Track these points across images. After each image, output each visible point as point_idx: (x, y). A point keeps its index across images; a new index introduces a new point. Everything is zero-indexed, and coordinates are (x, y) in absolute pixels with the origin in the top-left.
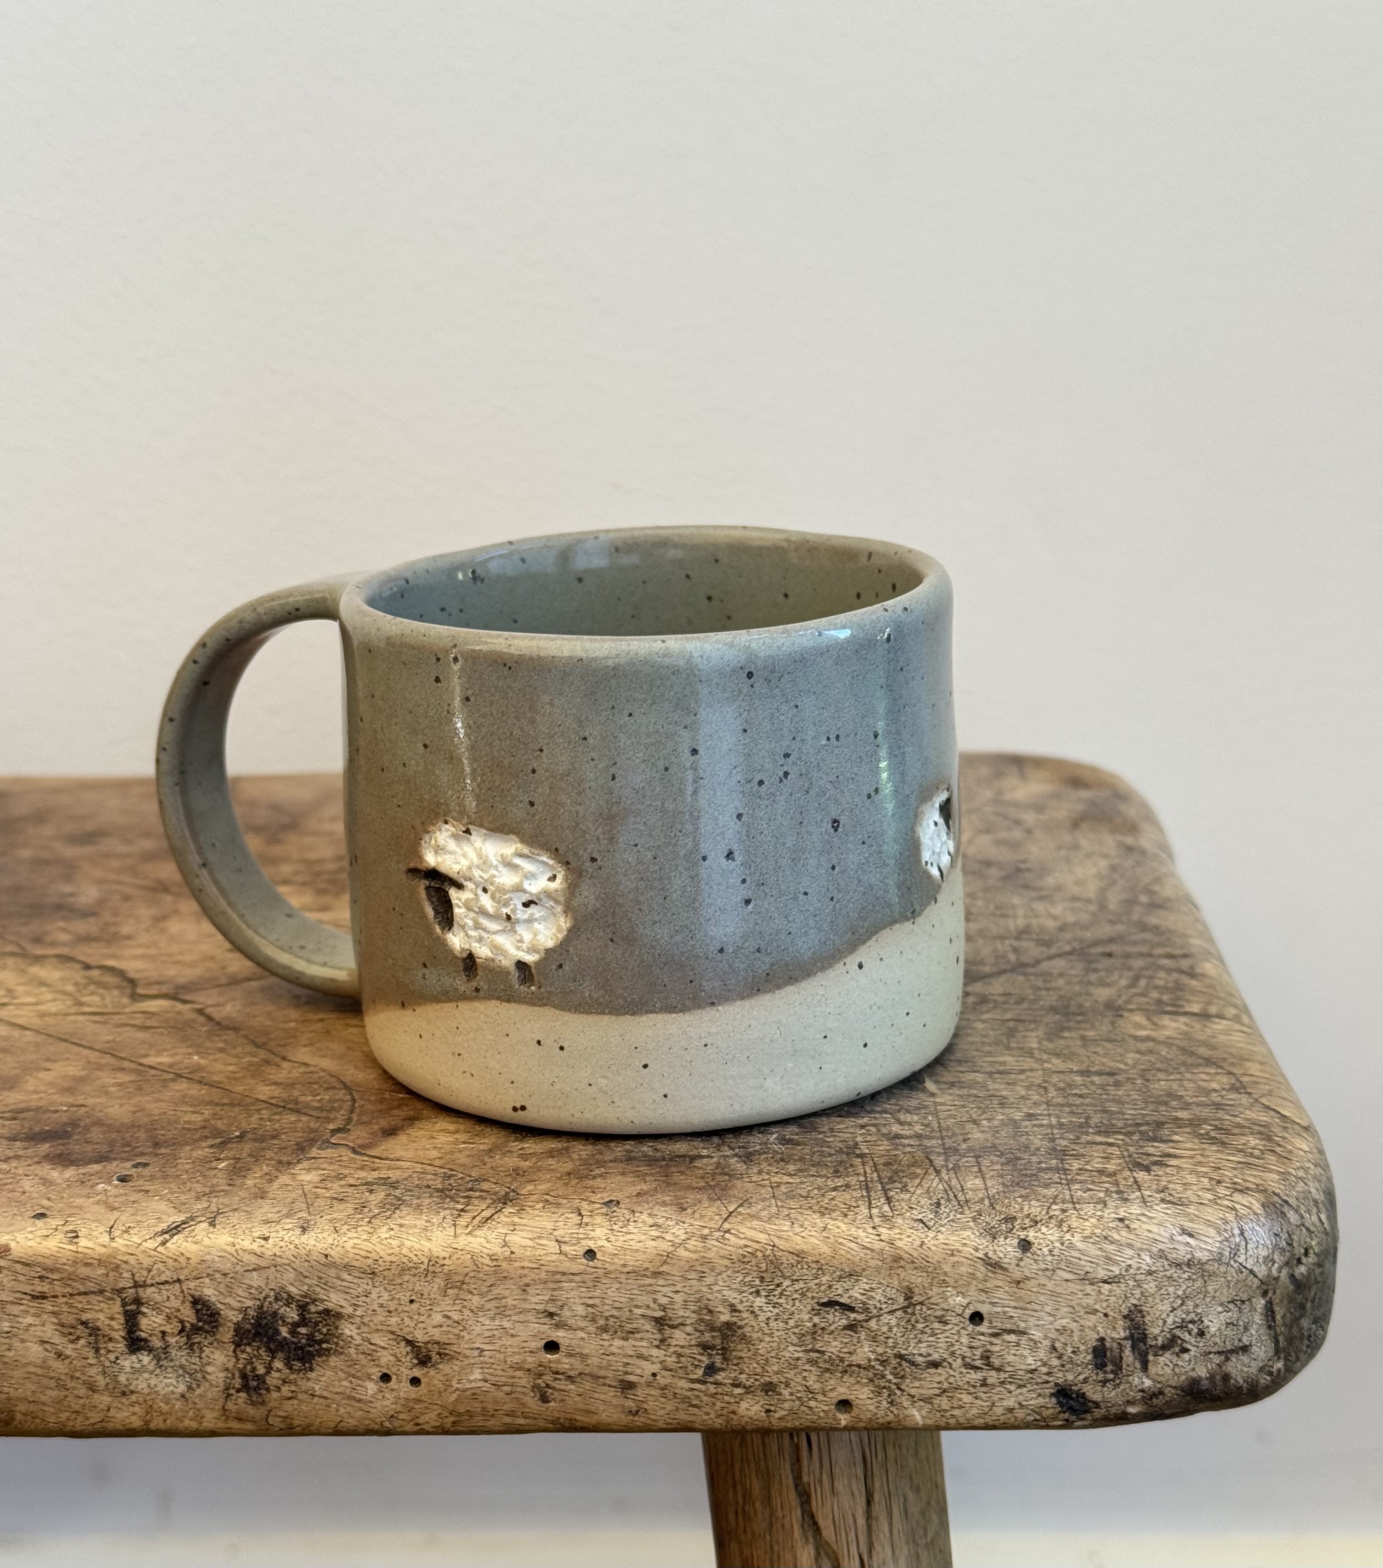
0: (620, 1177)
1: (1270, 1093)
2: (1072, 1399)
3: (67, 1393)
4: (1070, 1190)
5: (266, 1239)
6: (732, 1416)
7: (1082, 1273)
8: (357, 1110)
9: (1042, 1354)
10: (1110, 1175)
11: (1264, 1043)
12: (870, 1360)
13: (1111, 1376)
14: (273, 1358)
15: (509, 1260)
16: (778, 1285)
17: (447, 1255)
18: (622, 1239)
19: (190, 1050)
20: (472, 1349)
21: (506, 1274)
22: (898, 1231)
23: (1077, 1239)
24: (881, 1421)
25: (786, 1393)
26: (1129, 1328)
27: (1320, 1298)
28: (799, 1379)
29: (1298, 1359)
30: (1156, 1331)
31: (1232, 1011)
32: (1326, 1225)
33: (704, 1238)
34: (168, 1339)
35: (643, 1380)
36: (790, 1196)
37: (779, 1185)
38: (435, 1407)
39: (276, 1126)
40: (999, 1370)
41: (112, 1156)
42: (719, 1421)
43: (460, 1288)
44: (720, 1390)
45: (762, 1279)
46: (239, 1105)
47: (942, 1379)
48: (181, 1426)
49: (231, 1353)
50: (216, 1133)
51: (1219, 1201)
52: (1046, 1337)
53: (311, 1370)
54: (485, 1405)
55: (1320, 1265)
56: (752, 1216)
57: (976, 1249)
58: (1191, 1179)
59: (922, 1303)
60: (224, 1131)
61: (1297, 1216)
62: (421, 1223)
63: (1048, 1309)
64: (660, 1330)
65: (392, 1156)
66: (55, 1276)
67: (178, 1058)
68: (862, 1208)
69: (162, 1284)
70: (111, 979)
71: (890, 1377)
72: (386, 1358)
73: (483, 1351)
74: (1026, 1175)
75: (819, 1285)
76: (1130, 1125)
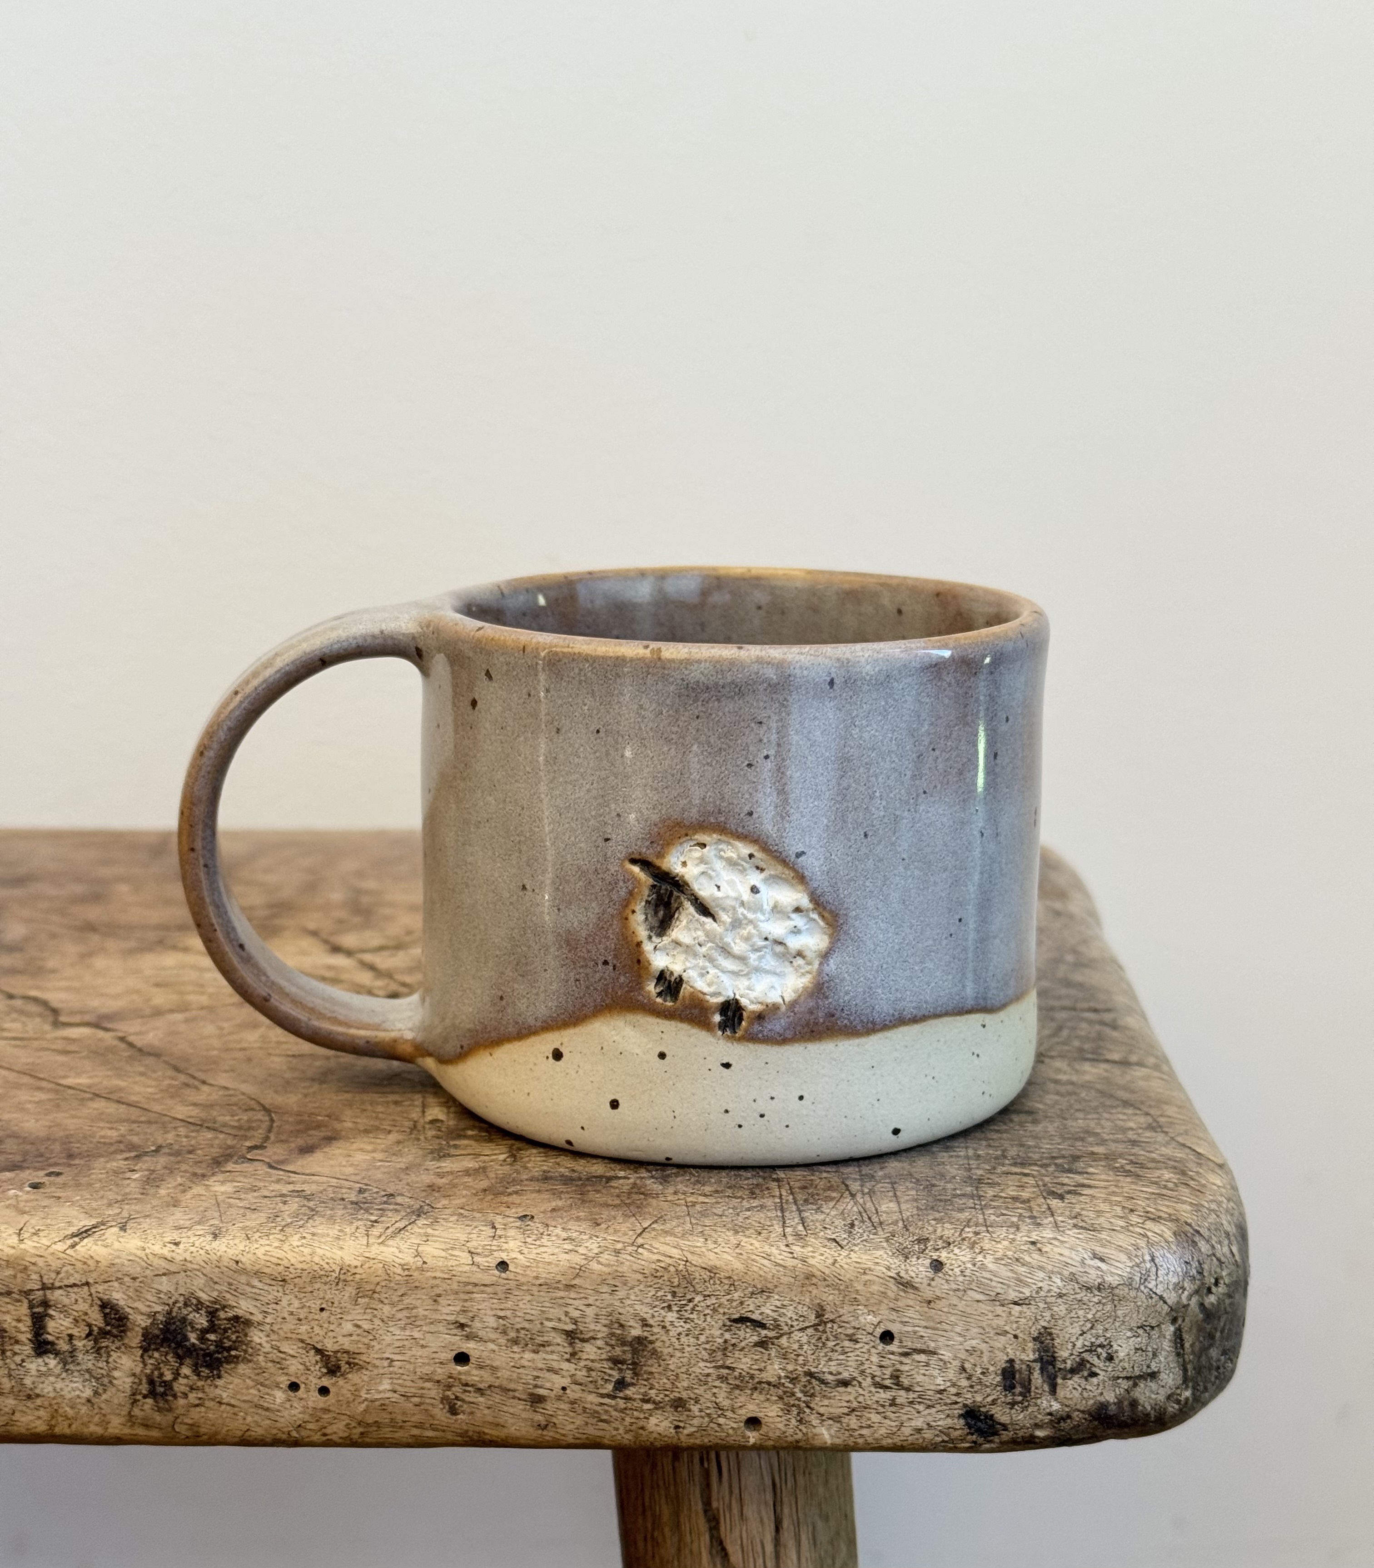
0: (534, 1195)
1: (1186, 1132)
2: (980, 1421)
4: (983, 1214)
5: (177, 1244)
6: (641, 1431)
7: (993, 1294)
8: (275, 1130)
9: (951, 1374)
10: (1023, 1202)
11: (1180, 1088)
12: (780, 1378)
13: (1020, 1398)
14: (181, 1364)
15: (421, 1270)
16: (690, 1301)
17: (359, 1264)
18: (535, 1251)
19: (109, 1073)
20: (382, 1359)
21: (417, 1284)
22: (810, 1249)
23: (989, 1261)
24: (790, 1439)
25: (695, 1409)
26: (1039, 1350)
27: (1230, 1330)
28: (709, 1395)
29: (1206, 1389)
30: (1065, 1354)
31: (1151, 1061)
32: (1237, 1257)
33: (617, 1252)
34: (75, 1342)
35: (552, 1394)
36: (703, 1213)
37: (694, 1204)
38: (343, 1417)
39: (193, 1142)
40: (908, 1389)
41: (25, 1165)
42: (627, 1436)
43: (371, 1298)
44: (629, 1405)
45: (674, 1294)
46: (156, 1122)
47: (851, 1398)
48: (86, 1432)
49: (138, 1359)
50: (132, 1147)
51: (1131, 1228)
52: (955, 1358)
53: (219, 1377)
54: (393, 1416)
55: (1230, 1296)
56: (666, 1232)
57: (889, 1269)
58: (1104, 1207)
59: (833, 1321)
60: (139, 1146)
61: (1208, 1246)
62: (334, 1232)
63: (958, 1329)
64: (571, 1344)
65: (307, 1172)
67: (96, 1080)
68: (776, 1227)
69: (71, 1286)
70: (33, 1008)
71: (799, 1395)
72: (294, 1366)
73: (392, 1361)
74: (941, 1200)
75: (731, 1301)
76: (1047, 1158)
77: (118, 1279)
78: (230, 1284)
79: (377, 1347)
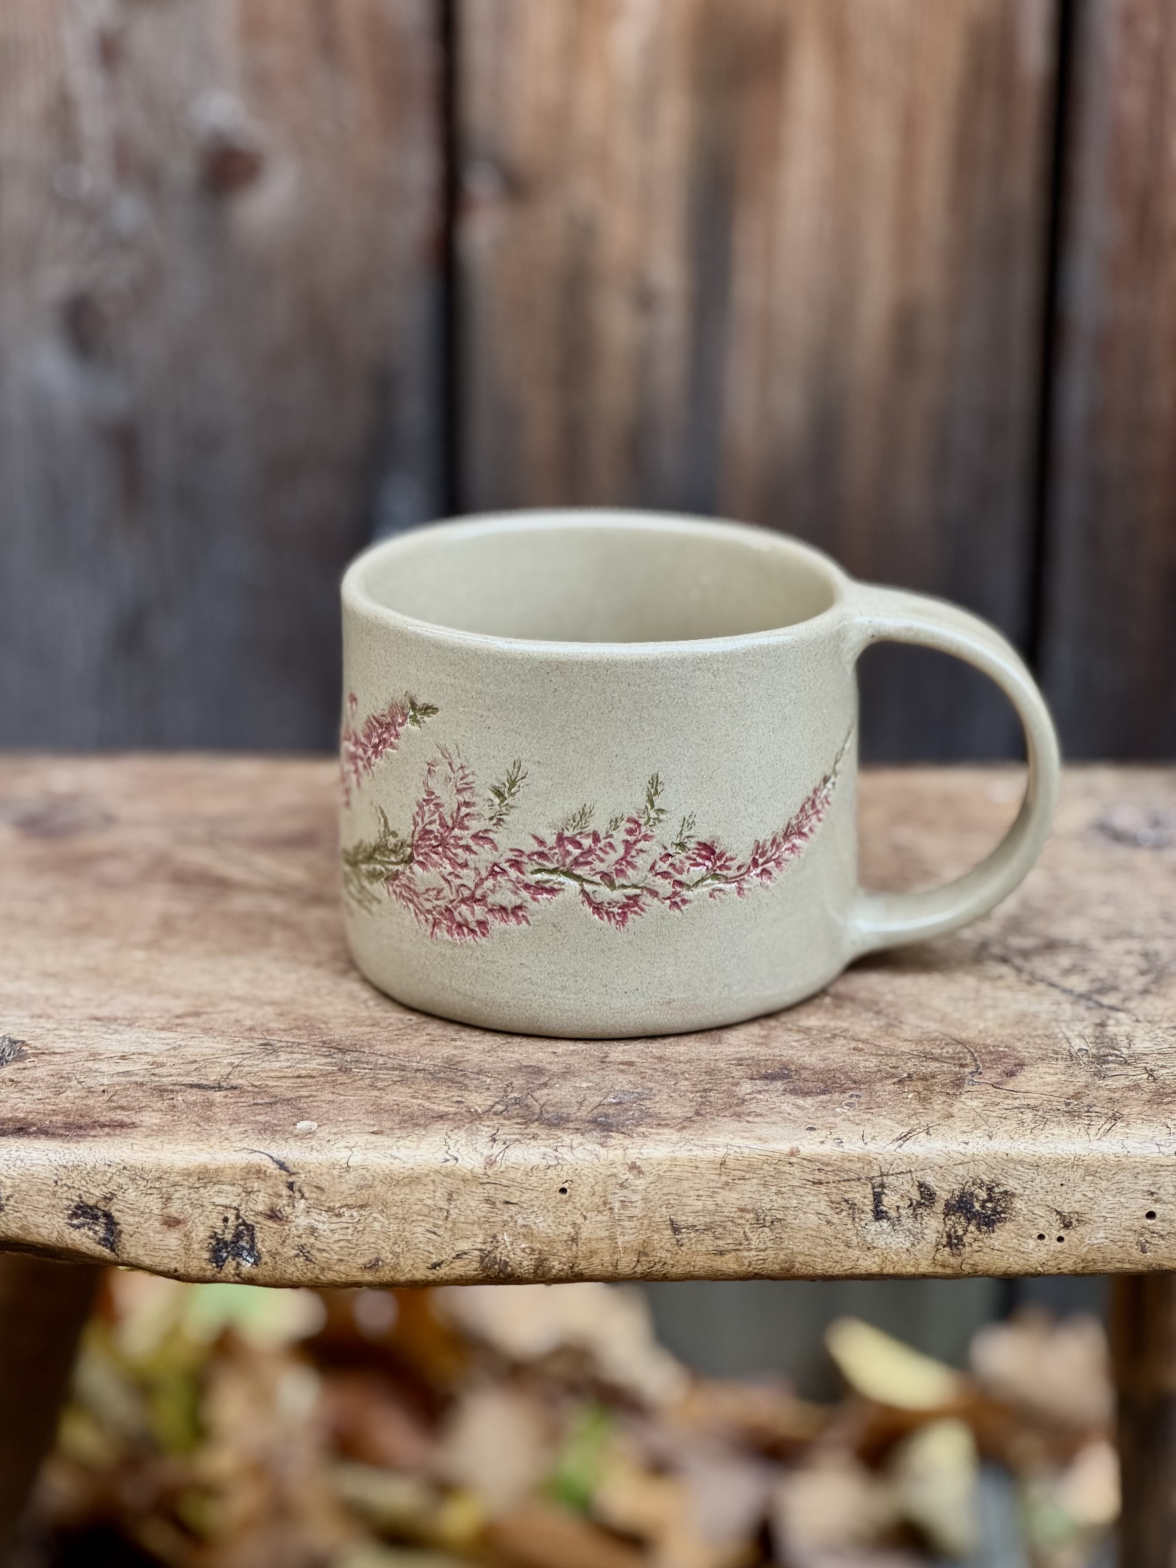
3: (830, 1249)
5: (966, 1144)
14: (969, 1223)
15: (1126, 1157)
17: (1086, 1154)
20: (1100, 1217)
21: (1124, 1166)
34: (901, 1211)
38: (1072, 1257)
43: (1094, 1176)
48: (904, 1271)
49: (941, 1221)
53: (993, 1232)
54: (1105, 1255)
60: (895, 1074)
62: (1065, 1133)
66: (829, 1169)
69: (900, 1173)
72: (1042, 1224)
73: (1106, 1218)
77: (930, 1168)
78: (1002, 1169)
79: (1097, 1209)
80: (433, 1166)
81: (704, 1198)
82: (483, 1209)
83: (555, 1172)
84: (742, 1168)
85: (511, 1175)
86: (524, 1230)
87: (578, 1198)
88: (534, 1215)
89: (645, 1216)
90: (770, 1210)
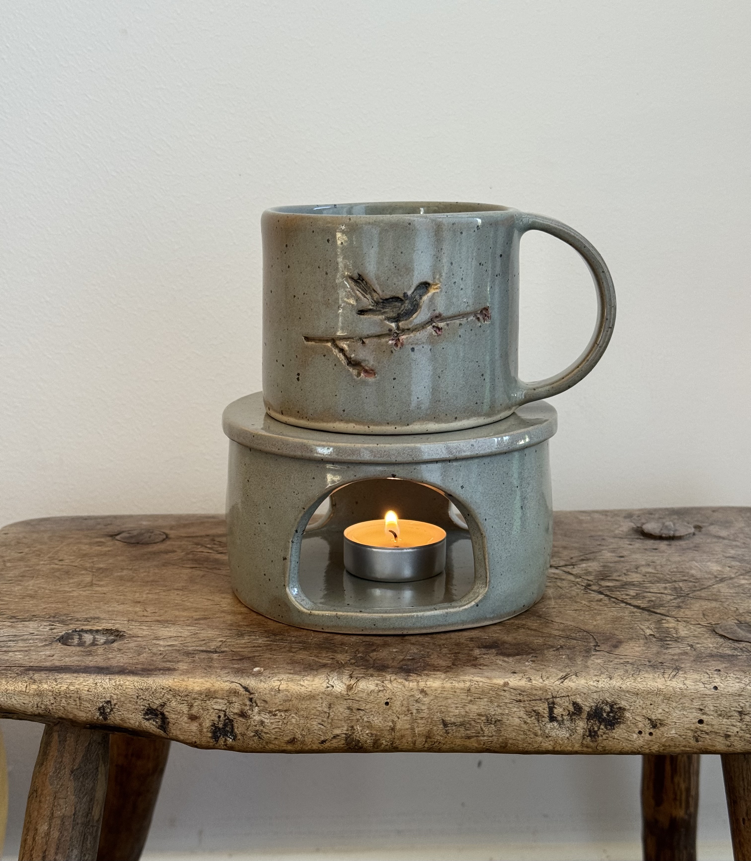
0: (714, 662)
3: (526, 736)
5: (598, 681)
8: (596, 639)
14: (601, 725)
15: (686, 690)
17: (664, 688)
18: (726, 682)
20: (672, 722)
21: (685, 695)
34: (564, 717)
35: (733, 734)
38: (657, 743)
39: (572, 644)
41: (521, 654)
43: (669, 700)
48: (566, 749)
49: (586, 723)
50: (551, 646)
53: (614, 729)
54: (675, 743)
60: (554, 646)
62: (651, 676)
64: (740, 716)
65: (623, 654)
66: (525, 694)
69: (562, 697)
72: (640, 725)
73: (676, 723)
77: (579, 694)
78: (618, 695)
79: (671, 718)
80: (321, 690)
81: (459, 708)
82: (347, 713)
83: (382, 694)
84: (478, 693)
85: (361, 695)
86: (367, 724)
87: (394, 708)
88: (372, 716)
89: (429, 717)
90: (494, 715)
